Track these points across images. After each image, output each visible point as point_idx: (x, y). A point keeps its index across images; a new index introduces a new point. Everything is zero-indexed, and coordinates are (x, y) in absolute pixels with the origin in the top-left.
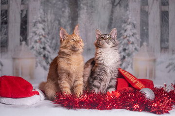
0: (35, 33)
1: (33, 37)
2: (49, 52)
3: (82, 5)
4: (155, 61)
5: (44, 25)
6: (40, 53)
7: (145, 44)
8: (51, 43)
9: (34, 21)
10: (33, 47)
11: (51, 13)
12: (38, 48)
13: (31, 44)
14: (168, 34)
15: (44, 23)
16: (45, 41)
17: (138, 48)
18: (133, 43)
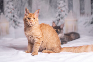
0: (8, 8)
1: (7, 10)
2: (16, 18)
4: (77, 21)
5: (13, 3)
6: (11, 19)
7: (71, 11)
8: (17, 13)
9: (7, 1)
10: (7, 16)
12: (10, 16)
13: (6, 14)
14: (84, 5)
15: (13, 2)
16: (14, 12)
17: (67, 14)
18: (64, 11)
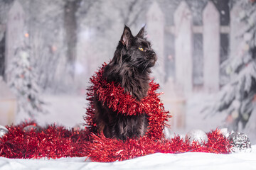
0: (16, 64)
1: (13, 69)
2: (36, 91)
3: (82, 25)
4: (184, 103)
5: (30, 53)
6: (23, 93)
7: (170, 79)
8: (39, 79)
9: (15, 47)
10: (13, 85)
11: (39, 36)
12: (21, 85)
13: (10, 80)
14: (203, 65)
15: (28, 50)
16: (31, 76)
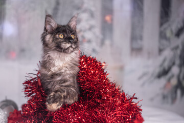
4: (122, 68)
7: (107, 42)
14: (142, 27)
17: (97, 48)
18: (89, 41)
